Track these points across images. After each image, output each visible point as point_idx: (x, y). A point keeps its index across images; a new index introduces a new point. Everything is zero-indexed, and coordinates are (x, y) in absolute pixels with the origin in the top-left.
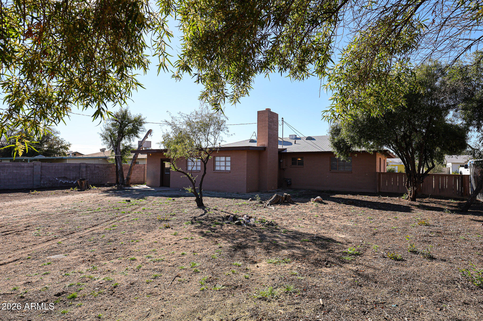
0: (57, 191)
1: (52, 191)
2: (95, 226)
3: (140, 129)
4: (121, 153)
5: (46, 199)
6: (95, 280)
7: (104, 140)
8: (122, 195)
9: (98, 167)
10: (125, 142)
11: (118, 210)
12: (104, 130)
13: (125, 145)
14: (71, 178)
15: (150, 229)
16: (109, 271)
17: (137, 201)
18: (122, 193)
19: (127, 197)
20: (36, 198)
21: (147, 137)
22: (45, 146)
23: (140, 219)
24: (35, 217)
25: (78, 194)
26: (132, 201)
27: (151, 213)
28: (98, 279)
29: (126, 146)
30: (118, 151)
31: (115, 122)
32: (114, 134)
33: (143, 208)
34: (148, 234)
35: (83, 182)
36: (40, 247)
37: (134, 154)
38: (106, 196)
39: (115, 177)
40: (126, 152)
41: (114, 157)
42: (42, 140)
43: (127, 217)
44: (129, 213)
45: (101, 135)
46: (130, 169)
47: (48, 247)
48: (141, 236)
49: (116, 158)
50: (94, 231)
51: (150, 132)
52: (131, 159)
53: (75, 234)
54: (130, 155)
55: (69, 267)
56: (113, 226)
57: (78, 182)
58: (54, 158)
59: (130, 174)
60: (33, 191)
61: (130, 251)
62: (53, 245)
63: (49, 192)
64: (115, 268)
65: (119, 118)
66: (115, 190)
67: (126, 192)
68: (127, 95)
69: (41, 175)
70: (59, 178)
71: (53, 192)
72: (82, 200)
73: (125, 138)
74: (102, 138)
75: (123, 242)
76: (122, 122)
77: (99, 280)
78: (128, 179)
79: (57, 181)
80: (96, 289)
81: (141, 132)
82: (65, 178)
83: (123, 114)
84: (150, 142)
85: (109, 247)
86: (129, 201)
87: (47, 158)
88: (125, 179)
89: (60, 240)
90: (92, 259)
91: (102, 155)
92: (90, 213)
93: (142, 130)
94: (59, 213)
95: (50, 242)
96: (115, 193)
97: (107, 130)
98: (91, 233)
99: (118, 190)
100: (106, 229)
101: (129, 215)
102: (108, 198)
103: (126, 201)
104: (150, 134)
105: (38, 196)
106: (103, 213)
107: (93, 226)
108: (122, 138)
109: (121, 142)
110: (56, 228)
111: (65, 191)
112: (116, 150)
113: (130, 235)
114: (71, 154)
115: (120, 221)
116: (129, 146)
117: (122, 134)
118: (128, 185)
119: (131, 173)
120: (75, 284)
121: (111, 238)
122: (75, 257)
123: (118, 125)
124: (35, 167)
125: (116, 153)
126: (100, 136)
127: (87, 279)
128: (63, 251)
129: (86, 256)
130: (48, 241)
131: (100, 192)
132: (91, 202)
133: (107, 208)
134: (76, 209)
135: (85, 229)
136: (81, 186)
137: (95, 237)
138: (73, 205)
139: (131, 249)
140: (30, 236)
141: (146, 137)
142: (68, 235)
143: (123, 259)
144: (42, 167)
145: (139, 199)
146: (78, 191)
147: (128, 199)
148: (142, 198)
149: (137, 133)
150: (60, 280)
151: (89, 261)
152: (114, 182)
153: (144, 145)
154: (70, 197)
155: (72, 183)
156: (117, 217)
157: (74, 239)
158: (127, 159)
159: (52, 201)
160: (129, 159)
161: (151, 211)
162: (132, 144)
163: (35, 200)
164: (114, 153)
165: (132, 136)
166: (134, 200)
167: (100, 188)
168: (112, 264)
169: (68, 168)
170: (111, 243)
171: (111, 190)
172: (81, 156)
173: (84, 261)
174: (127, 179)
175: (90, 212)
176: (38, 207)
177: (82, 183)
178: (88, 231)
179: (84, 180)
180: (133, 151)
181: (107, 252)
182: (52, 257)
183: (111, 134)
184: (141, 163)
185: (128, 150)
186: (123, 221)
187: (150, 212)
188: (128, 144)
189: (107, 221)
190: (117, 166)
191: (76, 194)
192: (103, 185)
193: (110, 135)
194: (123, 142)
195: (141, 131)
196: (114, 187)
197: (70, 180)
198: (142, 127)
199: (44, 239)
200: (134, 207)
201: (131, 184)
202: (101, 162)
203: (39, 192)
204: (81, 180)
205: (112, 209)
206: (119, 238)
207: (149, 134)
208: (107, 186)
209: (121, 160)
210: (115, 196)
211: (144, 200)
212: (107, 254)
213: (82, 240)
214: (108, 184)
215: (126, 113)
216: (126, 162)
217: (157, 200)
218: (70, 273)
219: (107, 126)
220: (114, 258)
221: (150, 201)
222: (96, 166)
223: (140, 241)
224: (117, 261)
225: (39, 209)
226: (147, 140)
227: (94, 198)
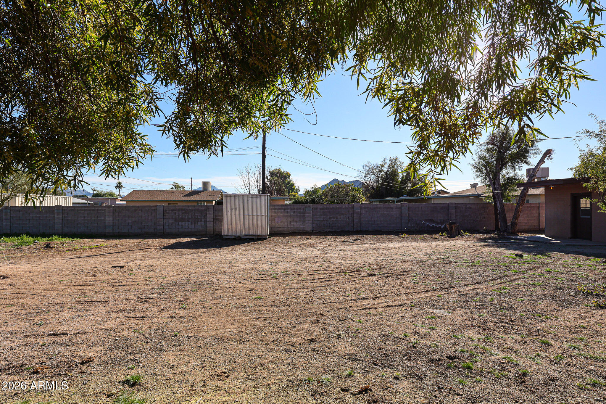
0: (424, 235)
1: (420, 236)
2: (478, 283)
3: (531, 151)
4: (501, 188)
5: (416, 244)
6: (492, 354)
7: (476, 172)
8: (508, 247)
9: (470, 208)
10: (507, 172)
11: (506, 267)
12: (476, 159)
13: (507, 176)
14: (439, 221)
15: (565, 304)
16: (510, 348)
17: (534, 257)
18: (507, 244)
19: (515, 249)
20: (406, 241)
21: (544, 162)
22: (409, 185)
23: (544, 285)
24: (409, 263)
25: (448, 240)
26: (525, 256)
27: (564, 279)
28: (496, 355)
29: (508, 178)
30: (496, 185)
31: (491, 147)
32: (490, 163)
33: (545, 268)
34: (564, 310)
35: (453, 226)
36: (419, 296)
37: (522, 188)
38: (485, 246)
39: (493, 221)
40: (508, 185)
41: (491, 195)
42: (406, 179)
43: (523, 278)
44: (524, 273)
45: (473, 166)
46: (517, 211)
47: (429, 298)
48: (552, 311)
49: (494, 196)
50: (478, 290)
51: (548, 153)
52: (517, 196)
53: (455, 290)
54: (515, 190)
55: (456, 328)
56: (503, 288)
57: (448, 226)
58: (418, 198)
59: (516, 217)
60: (402, 234)
61: (539, 330)
62: (433, 298)
63: (417, 236)
64: (518, 348)
65: (497, 140)
66: (495, 238)
67: (512, 242)
68: (563, 98)
69: (408, 217)
70: (426, 221)
71: (422, 236)
72: (455, 248)
73: (506, 167)
74: (475, 170)
75: (524, 314)
76: (502, 144)
77: (498, 357)
78: (514, 224)
79: (424, 224)
80: (496, 367)
81: (532, 156)
82: (432, 221)
83: (503, 133)
84: (548, 169)
85: (503, 315)
86: (521, 256)
87: (412, 198)
88: (509, 224)
89: (439, 293)
90: (482, 327)
91: (474, 192)
92: (469, 266)
93: (534, 151)
94: (432, 261)
95: (429, 293)
96: (497, 242)
97: (480, 158)
98: (474, 291)
99: (499, 238)
100: (494, 290)
101: (523, 276)
102: (487, 249)
103: (516, 255)
104: (549, 156)
105: (408, 240)
106: (486, 269)
107: (475, 284)
108: (502, 167)
109: (501, 173)
110: (433, 278)
111: (434, 236)
112: (494, 184)
113: (533, 305)
114: (436, 193)
115: (513, 283)
116: (513, 178)
117: (502, 162)
118: (515, 233)
119: (519, 216)
120: (467, 352)
121: (504, 304)
122: (460, 318)
123: (496, 150)
124: (403, 208)
125: (495, 189)
126: (471, 167)
127: (482, 351)
128: (446, 307)
129: (474, 319)
130: (427, 291)
131: (475, 240)
132: (466, 252)
133: (489, 262)
134: (450, 259)
135: (466, 285)
136: (451, 230)
137: (480, 298)
138: (446, 253)
139: (538, 326)
140: (409, 281)
141: (542, 161)
142: (447, 288)
143: (529, 338)
144: (409, 208)
145: (536, 255)
146: (448, 237)
147: (519, 253)
148: (542, 253)
149: (525, 157)
150: (449, 341)
151: (479, 327)
152: (493, 227)
153: (538, 175)
154: (440, 243)
155: (440, 227)
156: (507, 276)
157: (454, 296)
158: (510, 196)
159: (421, 247)
160: (513, 196)
161: (563, 275)
162: (518, 174)
163: (405, 244)
164: (491, 188)
165: (518, 162)
166: (527, 255)
167: (474, 235)
168: (512, 341)
169: (436, 209)
170: (504, 311)
171: (489, 238)
172: (447, 195)
173: (472, 326)
174: (512, 224)
175: (467, 264)
176: (410, 252)
177: (452, 228)
178: (470, 288)
179: (454, 223)
180: (520, 185)
181: (502, 322)
182: (435, 311)
183: (486, 163)
184: (532, 201)
185: (512, 183)
186: (517, 283)
187: (561, 276)
188: (512, 175)
189: (493, 280)
190: (496, 206)
191: (446, 240)
192: (478, 232)
193: (484, 165)
194: (504, 172)
195: (533, 154)
196: (493, 235)
197: (438, 224)
198: (534, 148)
199: (422, 287)
200: (530, 266)
201: (518, 232)
202: (472, 201)
203: (408, 236)
204: (450, 224)
205: (497, 264)
206: (516, 306)
207: (547, 157)
208: (483, 233)
209: (502, 198)
210: (497, 247)
211: (545, 257)
212: (502, 324)
213: (464, 299)
214: (484, 230)
215: (507, 132)
216: (509, 201)
217: (568, 258)
218: (459, 335)
219: (480, 153)
220: (513, 333)
221: (558, 260)
222: (468, 206)
223: (552, 318)
224: (519, 338)
225: (412, 254)
226: (543, 166)
227: (468, 247)
